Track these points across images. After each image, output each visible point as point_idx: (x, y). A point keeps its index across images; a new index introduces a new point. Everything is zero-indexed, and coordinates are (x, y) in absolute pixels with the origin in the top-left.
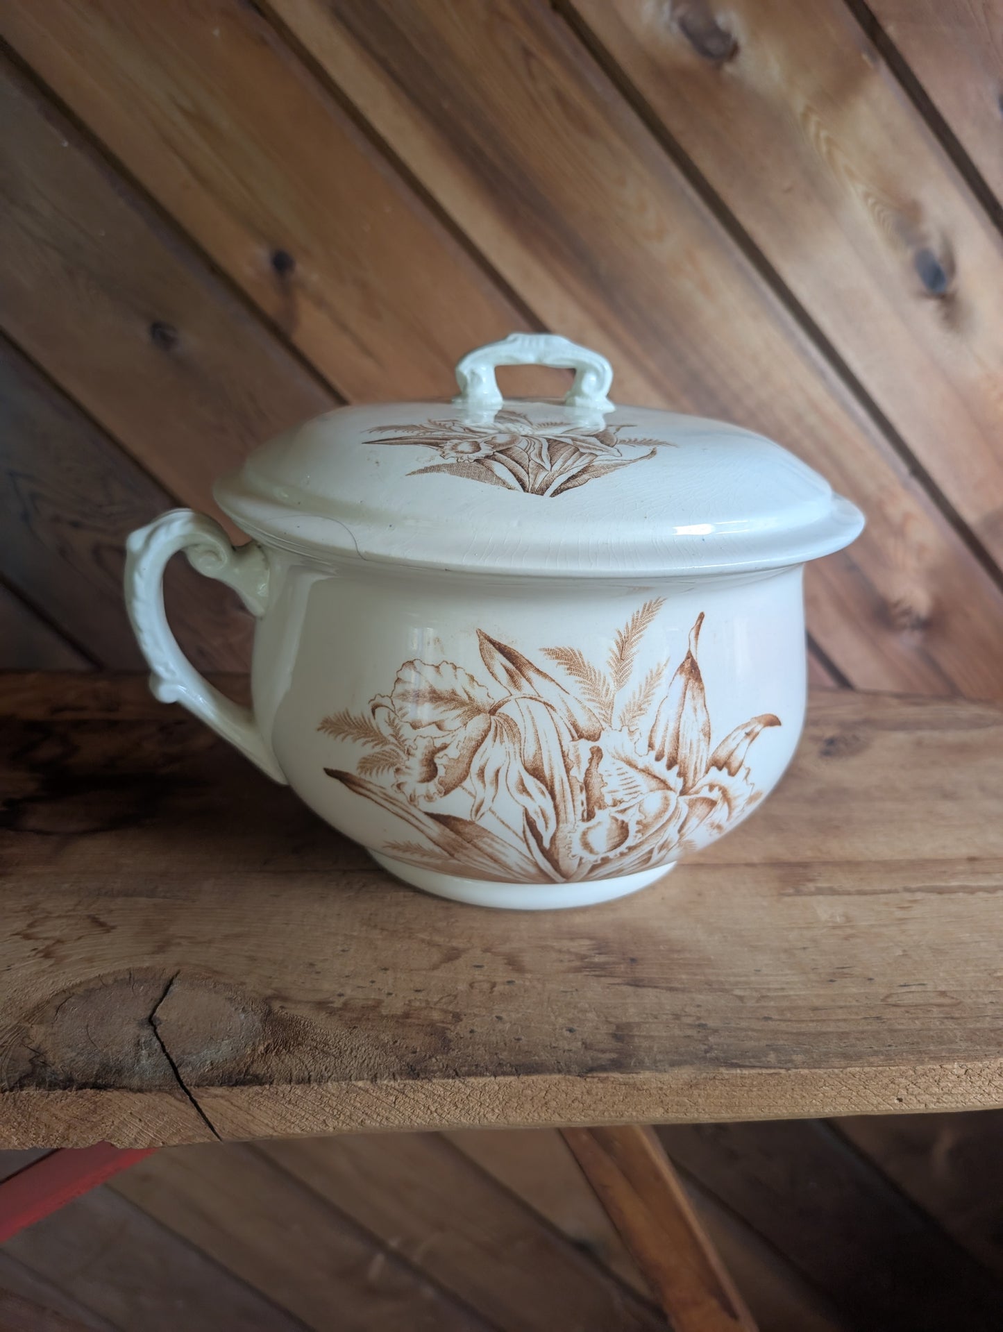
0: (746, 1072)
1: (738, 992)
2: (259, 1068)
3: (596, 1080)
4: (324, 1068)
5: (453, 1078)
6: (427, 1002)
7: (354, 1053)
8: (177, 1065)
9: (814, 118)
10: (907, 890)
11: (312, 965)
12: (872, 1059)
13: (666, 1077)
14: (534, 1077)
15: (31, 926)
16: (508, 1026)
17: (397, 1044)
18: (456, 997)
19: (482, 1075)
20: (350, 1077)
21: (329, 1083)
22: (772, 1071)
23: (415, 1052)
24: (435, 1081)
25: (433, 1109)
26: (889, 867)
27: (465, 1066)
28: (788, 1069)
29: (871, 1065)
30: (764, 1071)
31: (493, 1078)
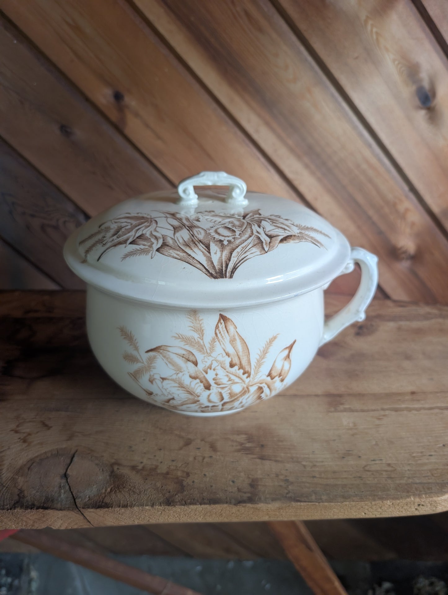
0: (302, 504)
1: (304, 463)
2: (107, 500)
3: (241, 506)
4: (133, 500)
5: (184, 505)
6: (177, 467)
7: (145, 492)
8: (75, 498)
9: (370, 22)
11: (131, 447)
12: (354, 499)
13: (270, 506)
14: (216, 505)
15: (18, 426)
16: (208, 479)
17: (163, 488)
18: (188, 464)
19: (195, 504)
20: (143, 505)
21: (135, 507)
22: (313, 503)
23: (169, 492)
24: (177, 506)
27: (189, 500)
28: (319, 503)
29: (353, 501)
30: (310, 503)
31: (200, 506)
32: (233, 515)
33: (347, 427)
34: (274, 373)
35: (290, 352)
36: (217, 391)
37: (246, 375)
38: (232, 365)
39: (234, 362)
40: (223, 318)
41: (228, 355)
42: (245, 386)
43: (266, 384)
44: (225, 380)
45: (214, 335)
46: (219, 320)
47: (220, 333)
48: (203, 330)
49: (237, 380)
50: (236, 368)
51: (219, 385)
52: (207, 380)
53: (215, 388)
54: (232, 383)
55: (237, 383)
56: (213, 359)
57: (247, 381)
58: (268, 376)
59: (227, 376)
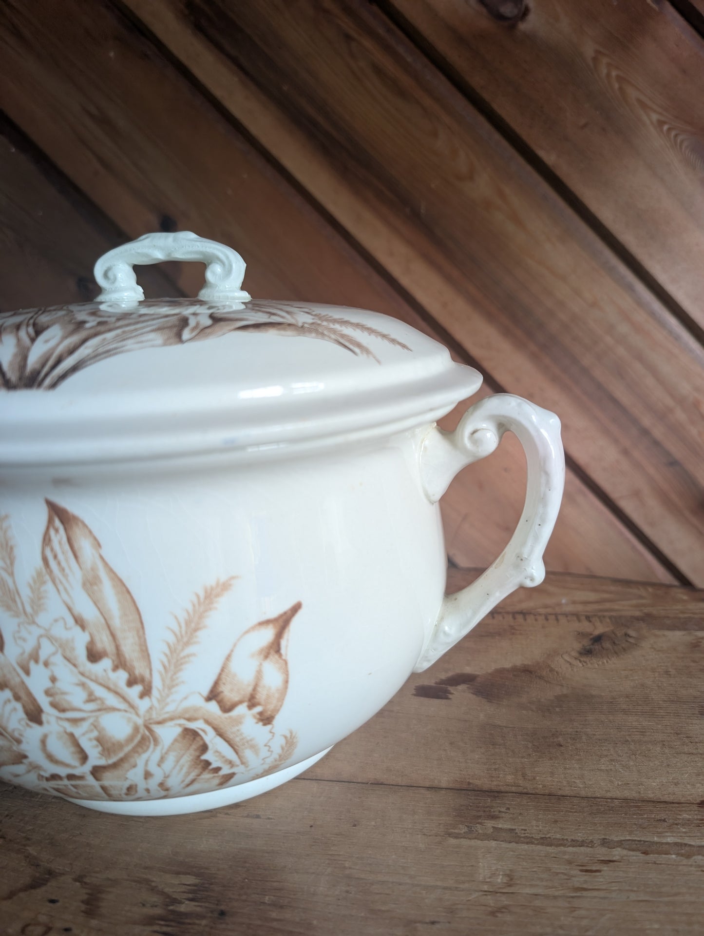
33: (486, 888)
34: (229, 693)
35: (279, 635)
36: (61, 729)
37: (138, 689)
38: (94, 656)
39: (99, 646)
40: (57, 513)
41: (80, 622)
42: (140, 722)
43: (207, 722)
44: (76, 698)
45: (40, 563)
46: (50, 522)
47: (55, 557)
48: (12, 548)
49: (111, 700)
50: (106, 664)
51: (63, 710)
52: (29, 694)
53: (53, 720)
54: (99, 710)
55: (114, 709)
56: (42, 632)
57: (143, 705)
58: (209, 699)
59: (83, 685)
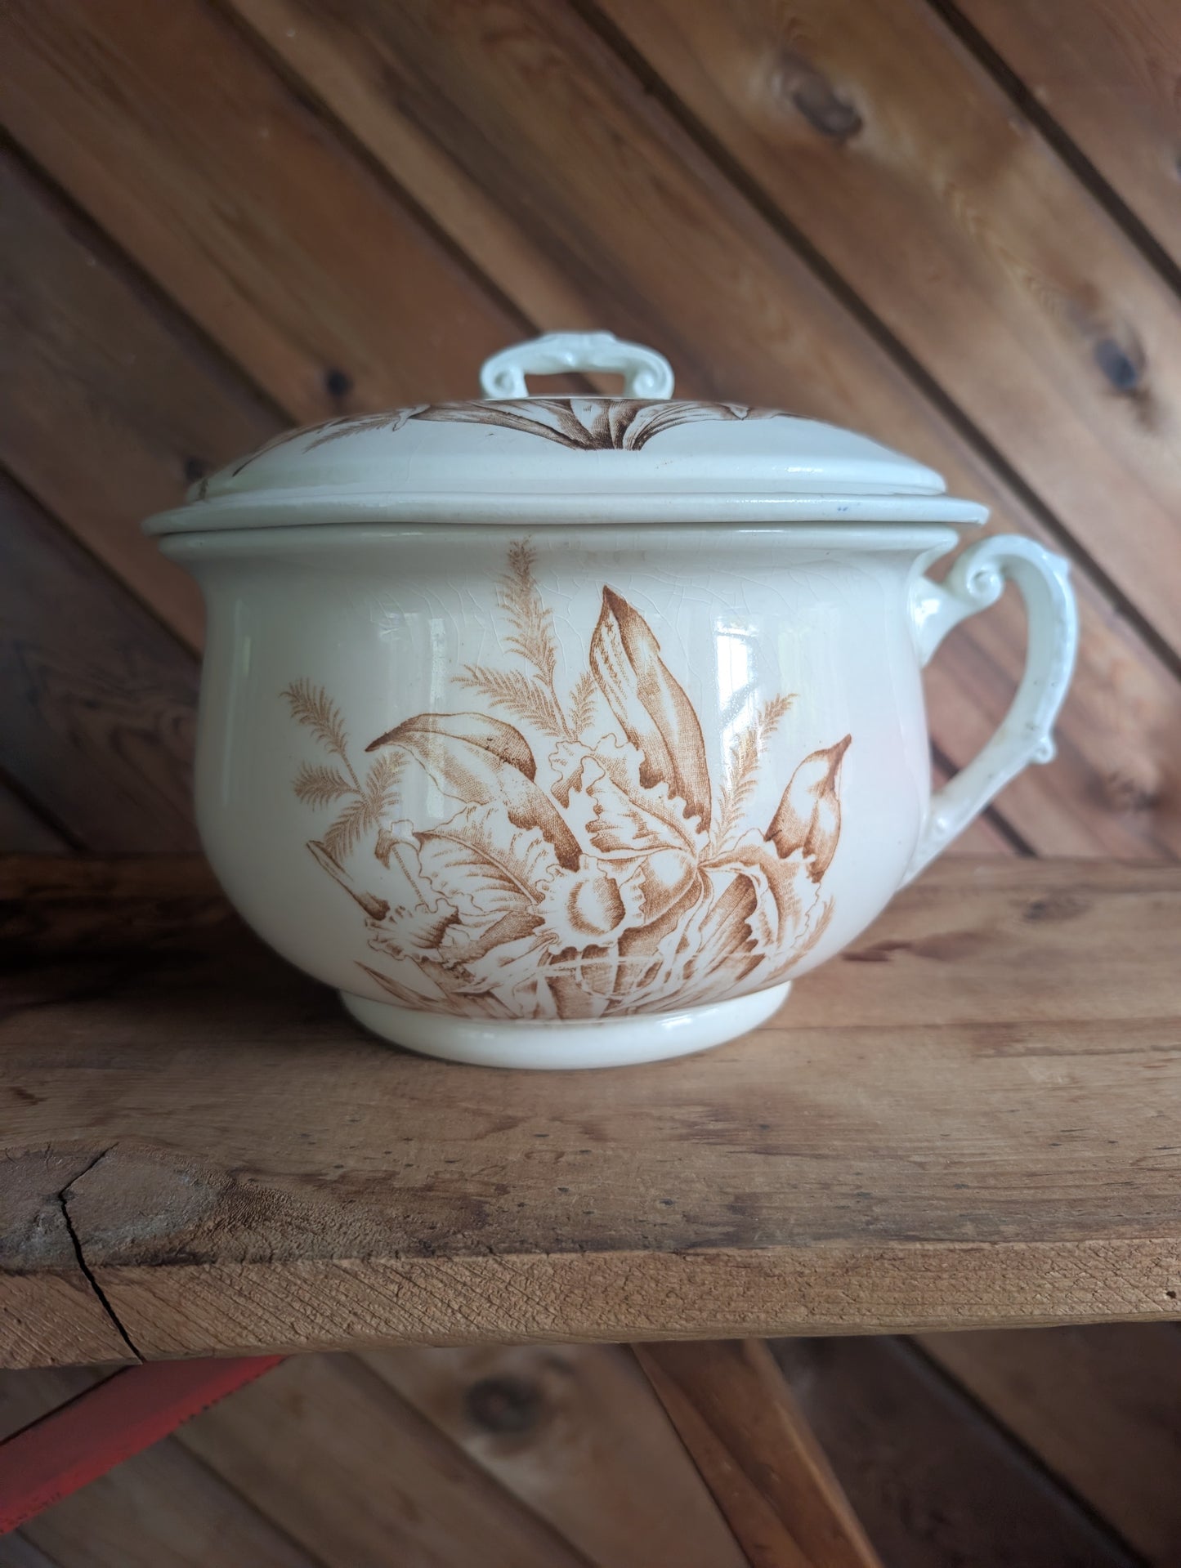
0: (929, 1247)
1: (917, 1159)
2: (201, 1246)
3: (700, 1259)
4: (296, 1245)
5: (484, 1255)
6: (462, 1174)
7: (344, 1229)
8: (81, 1243)
9: (958, 197)
10: (1156, 1049)
11: (304, 1135)
12: (1122, 1229)
13: (807, 1255)
14: (607, 1255)
16: (575, 1199)
17: (410, 1219)
18: (504, 1168)
19: (528, 1251)
20: (332, 1255)
21: (299, 1263)
22: (970, 1245)
23: (433, 1228)
24: (456, 1259)
25: (456, 1307)
26: (1127, 1027)
27: (504, 1243)
28: (994, 1243)
29: (1121, 1236)
30: (958, 1246)
31: (544, 1256)
32: (671, 1300)
34: (789, 836)
35: (833, 771)
36: (602, 875)
37: (696, 820)
38: (648, 779)
39: (655, 767)
40: (614, 604)
41: (633, 739)
42: (695, 863)
43: (763, 868)
44: (625, 832)
45: (588, 668)
46: (603, 616)
47: (606, 660)
48: (551, 650)
49: (665, 834)
50: (662, 788)
51: (608, 850)
52: (566, 831)
53: (592, 862)
54: (651, 848)
55: (668, 846)
56: (587, 752)
57: (700, 840)
58: (768, 838)
59: (634, 815)
